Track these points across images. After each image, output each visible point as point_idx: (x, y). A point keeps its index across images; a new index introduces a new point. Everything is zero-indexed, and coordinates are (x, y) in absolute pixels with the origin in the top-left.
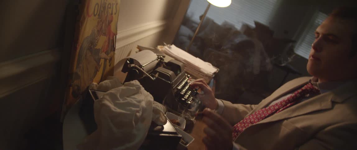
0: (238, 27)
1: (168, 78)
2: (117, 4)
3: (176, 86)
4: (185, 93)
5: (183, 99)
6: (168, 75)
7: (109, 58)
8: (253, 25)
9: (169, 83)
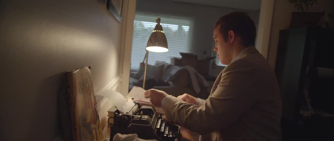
0: (169, 62)
1: (146, 122)
2: (90, 78)
3: (154, 126)
4: (165, 130)
5: (166, 135)
6: (145, 119)
7: (97, 126)
8: (180, 57)
9: (149, 126)
